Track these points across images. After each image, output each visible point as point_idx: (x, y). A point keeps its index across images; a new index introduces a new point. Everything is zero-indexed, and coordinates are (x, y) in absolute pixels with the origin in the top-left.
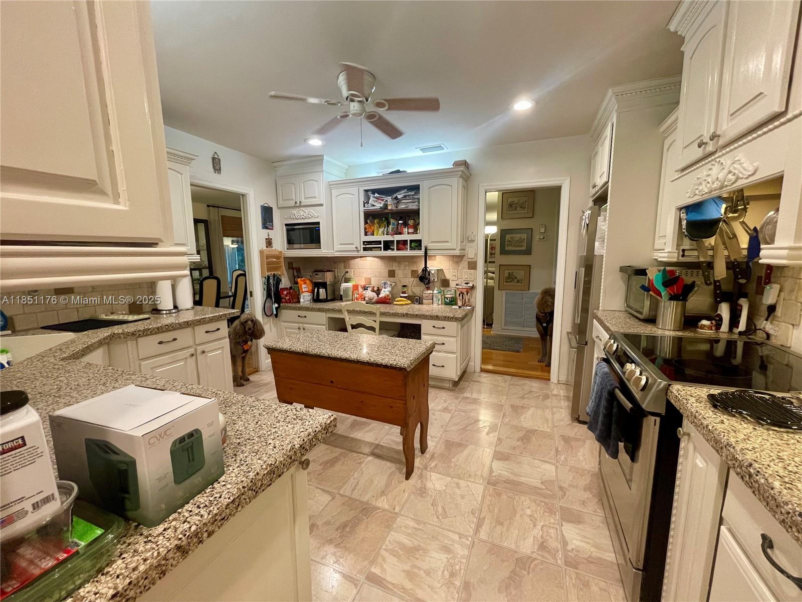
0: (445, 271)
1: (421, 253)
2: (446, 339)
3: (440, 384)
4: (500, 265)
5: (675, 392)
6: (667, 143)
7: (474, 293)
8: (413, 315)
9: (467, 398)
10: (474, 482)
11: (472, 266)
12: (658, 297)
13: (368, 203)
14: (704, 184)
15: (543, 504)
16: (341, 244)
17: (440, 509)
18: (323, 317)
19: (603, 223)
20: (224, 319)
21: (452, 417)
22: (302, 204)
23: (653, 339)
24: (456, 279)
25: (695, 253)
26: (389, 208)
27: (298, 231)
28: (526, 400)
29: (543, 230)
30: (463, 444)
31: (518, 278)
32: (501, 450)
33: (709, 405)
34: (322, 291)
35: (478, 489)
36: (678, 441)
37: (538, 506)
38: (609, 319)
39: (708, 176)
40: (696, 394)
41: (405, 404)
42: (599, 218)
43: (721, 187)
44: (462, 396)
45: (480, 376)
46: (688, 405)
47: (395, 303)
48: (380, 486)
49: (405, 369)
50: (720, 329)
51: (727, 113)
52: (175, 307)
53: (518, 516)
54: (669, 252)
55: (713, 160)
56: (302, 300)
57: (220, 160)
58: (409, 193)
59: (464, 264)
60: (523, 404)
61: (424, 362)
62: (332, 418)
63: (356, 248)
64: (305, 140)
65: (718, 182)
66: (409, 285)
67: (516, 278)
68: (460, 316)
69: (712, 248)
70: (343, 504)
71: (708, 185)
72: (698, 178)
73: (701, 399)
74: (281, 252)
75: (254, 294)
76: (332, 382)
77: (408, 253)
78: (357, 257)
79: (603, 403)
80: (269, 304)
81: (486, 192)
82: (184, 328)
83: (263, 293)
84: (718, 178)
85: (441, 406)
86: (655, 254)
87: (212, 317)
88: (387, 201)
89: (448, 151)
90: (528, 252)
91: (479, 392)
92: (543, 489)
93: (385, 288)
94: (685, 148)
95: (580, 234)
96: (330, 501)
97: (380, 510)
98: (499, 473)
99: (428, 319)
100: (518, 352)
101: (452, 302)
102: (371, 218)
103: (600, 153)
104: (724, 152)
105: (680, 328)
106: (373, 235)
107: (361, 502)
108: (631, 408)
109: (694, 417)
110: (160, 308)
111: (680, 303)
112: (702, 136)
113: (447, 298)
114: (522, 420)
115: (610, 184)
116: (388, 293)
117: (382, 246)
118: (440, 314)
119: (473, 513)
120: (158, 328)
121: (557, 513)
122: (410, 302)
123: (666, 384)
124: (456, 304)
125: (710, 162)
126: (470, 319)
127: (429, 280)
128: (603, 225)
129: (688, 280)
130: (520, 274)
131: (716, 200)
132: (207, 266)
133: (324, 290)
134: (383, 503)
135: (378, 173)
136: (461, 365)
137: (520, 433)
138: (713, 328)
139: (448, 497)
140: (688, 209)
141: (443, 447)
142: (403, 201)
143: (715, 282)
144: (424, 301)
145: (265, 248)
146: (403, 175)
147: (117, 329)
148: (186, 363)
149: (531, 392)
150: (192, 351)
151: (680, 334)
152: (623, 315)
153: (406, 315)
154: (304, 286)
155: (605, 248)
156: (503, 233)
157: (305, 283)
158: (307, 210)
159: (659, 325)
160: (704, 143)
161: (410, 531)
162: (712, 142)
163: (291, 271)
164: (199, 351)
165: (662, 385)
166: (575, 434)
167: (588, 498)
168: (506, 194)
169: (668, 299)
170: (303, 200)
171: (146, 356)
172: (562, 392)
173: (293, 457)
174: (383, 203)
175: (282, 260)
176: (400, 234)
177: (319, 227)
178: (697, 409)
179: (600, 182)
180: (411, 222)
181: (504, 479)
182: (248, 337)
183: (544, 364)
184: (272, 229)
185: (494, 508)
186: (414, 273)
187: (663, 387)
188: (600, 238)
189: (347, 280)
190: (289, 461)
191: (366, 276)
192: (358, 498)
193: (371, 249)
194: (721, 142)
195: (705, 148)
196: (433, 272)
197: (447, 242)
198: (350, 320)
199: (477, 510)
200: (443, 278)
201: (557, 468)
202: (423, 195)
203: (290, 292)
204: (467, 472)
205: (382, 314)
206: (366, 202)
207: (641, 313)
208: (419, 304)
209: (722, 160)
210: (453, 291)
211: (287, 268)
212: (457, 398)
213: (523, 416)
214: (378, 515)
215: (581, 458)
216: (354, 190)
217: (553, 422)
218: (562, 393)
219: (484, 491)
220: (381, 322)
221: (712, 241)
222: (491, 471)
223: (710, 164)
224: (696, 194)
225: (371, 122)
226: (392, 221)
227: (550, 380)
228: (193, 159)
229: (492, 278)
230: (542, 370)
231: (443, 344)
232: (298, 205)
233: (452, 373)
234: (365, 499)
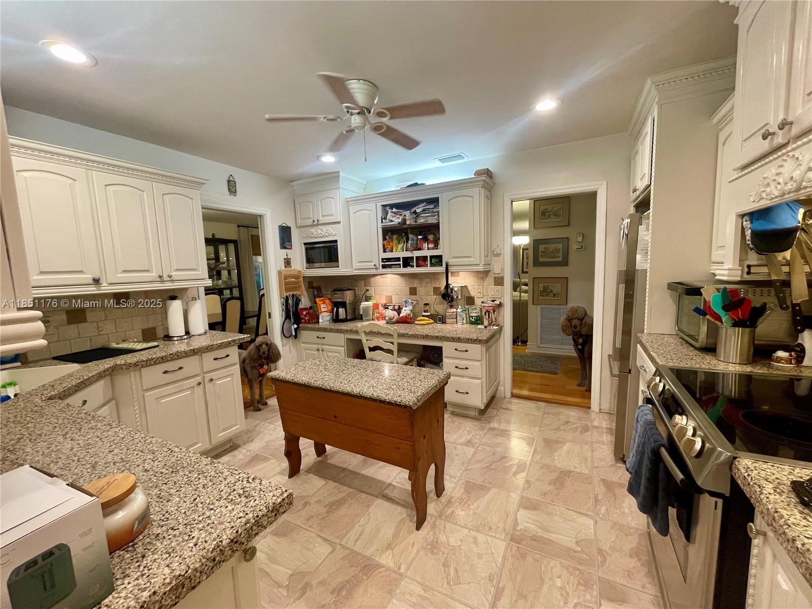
0: (470, 288)
1: (442, 269)
2: (470, 363)
3: (464, 412)
4: (533, 278)
5: (743, 471)
6: (722, 136)
7: (502, 312)
8: (433, 337)
9: (494, 429)
10: (495, 537)
11: (499, 281)
12: (717, 322)
13: (385, 218)
14: (773, 185)
15: (577, 572)
16: (359, 262)
17: (452, 572)
18: (341, 339)
19: (646, 233)
20: (234, 345)
21: (475, 453)
22: (320, 223)
23: (712, 378)
24: (482, 296)
25: (765, 270)
26: (408, 223)
27: (318, 250)
28: (562, 432)
29: (580, 239)
30: (485, 487)
31: (555, 291)
32: (529, 496)
33: (794, 499)
34: (341, 311)
35: (500, 546)
36: (749, 541)
37: (571, 576)
38: (656, 346)
39: (778, 174)
40: (774, 477)
41: (413, 446)
42: (640, 226)
43: (798, 189)
44: (488, 426)
45: (510, 403)
46: (762, 497)
47: (416, 322)
48: (386, 537)
49: (410, 407)
50: (802, 363)
51: (802, 93)
52: (187, 333)
53: (545, 588)
54: (729, 269)
55: (783, 155)
56: (320, 320)
57: (235, 182)
58: (428, 207)
59: (490, 280)
60: (558, 438)
61: (438, 393)
62: (285, 495)
63: (375, 265)
64: (318, 157)
65: (792, 182)
66: (431, 303)
67: (552, 291)
68: (484, 338)
69: (788, 264)
70: (344, 558)
71: (779, 187)
72: (764, 178)
73: (781, 487)
74: (300, 272)
75: (273, 315)
76: (335, 417)
77: (429, 269)
78: (378, 275)
79: (646, 462)
80: (288, 325)
81: (512, 202)
82: (190, 356)
83: (282, 313)
84: (792, 178)
85: (463, 440)
86: (712, 267)
87: (220, 343)
88: (405, 216)
89: (470, 159)
90: (565, 263)
91: (508, 422)
92: (578, 552)
93: (406, 307)
94: (744, 141)
95: (620, 245)
96: (331, 553)
97: (384, 569)
98: (525, 527)
99: (450, 341)
100: (555, 373)
101: (478, 321)
102: (390, 233)
103: (640, 153)
104: (799, 143)
105: (748, 360)
106: (392, 251)
107: (364, 557)
108: (682, 480)
109: (773, 519)
110: (171, 335)
111: (747, 330)
112: (767, 124)
113: (472, 317)
114: (556, 458)
115: (652, 188)
116: (409, 312)
117: (401, 263)
118: (462, 336)
119: (491, 580)
120: (162, 358)
121: (595, 587)
122: (432, 321)
123: (730, 456)
124: (482, 323)
125: (779, 157)
126: (498, 340)
127: (453, 297)
128: (645, 235)
129: (756, 301)
130: (557, 288)
131: (791, 205)
132: (237, 285)
133: (344, 309)
134: (387, 560)
135: (397, 187)
136: (487, 392)
137: (552, 474)
138: (793, 362)
139: (463, 555)
140: (754, 215)
141: (462, 490)
142: (422, 215)
143: (794, 305)
144: (447, 320)
145: (283, 268)
146: (422, 188)
147: (120, 360)
148: (193, 392)
149: (568, 422)
150: (199, 379)
151: (748, 369)
152: (673, 340)
153: (426, 337)
154: (323, 306)
155: (649, 261)
156: (536, 243)
157: (324, 303)
158: (324, 228)
159: (720, 357)
160: (770, 134)
161: (414, 600)
162: (781, 131)
163: (311, 290)
164: (207, 380)
165: (722, 458)
166: (619, 478)
167: (634, 567)
168: (537, 202)
169: (731, 325)
170: (321, 218)
171: (150, 387)
172: (604, 422)
173: (217, 559)
174: (401, 218)
175: (301, 279)
176: (420, 249)
177: (337, 245)
178: (777, 506)
179: (641, 185)
180: (431, 237)
181: (530, 535)
182: (264, 360)
183: (584, 389)
184: (291, 249)
185: (516, 574)
186: (436, 290)
187: (723, 460)
188: (642, 250)
189: (368, 299)
190: (211, 564)
191: (387, 294)
192: (361, 552)
193: (390, 266)
194: (795, 131)
195: (772, 140)
196: (456, 289)
197: (470, 257)
198: (367, 344)
199: (495, 576)
200: (468, 295)
201: (596, 522)
202: (443, 207)
203: (309, 312)
204: (488, 522)
205: (401, 335)
206: (384, 218)
207: (696, 340)
208: (442, 323)
209: (797, 154)
210: (479, 309)
211: (307, 286)
212: (482, 429)
213: (557, 453)
214: (380, 575)
215: (626, 511)
216: (371, 206)
217: (593, 462)
218: (604, 424)
219: (506, 549)
220: (399, 344)
221: (788, 254)
222: (516, 523)
223: (781, 159)
224: (763, 198)
225: (379, 134)
226: (411, 236)
227: (590, 408)
228: (204, 184)
229: (526, 292)
230: (583, 397)
231: (467, 368)
232: (315, 223)
233: (477, 400)
234: (368, 553)
